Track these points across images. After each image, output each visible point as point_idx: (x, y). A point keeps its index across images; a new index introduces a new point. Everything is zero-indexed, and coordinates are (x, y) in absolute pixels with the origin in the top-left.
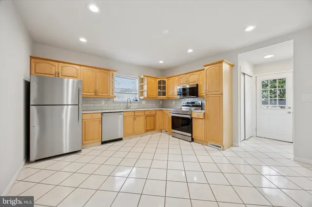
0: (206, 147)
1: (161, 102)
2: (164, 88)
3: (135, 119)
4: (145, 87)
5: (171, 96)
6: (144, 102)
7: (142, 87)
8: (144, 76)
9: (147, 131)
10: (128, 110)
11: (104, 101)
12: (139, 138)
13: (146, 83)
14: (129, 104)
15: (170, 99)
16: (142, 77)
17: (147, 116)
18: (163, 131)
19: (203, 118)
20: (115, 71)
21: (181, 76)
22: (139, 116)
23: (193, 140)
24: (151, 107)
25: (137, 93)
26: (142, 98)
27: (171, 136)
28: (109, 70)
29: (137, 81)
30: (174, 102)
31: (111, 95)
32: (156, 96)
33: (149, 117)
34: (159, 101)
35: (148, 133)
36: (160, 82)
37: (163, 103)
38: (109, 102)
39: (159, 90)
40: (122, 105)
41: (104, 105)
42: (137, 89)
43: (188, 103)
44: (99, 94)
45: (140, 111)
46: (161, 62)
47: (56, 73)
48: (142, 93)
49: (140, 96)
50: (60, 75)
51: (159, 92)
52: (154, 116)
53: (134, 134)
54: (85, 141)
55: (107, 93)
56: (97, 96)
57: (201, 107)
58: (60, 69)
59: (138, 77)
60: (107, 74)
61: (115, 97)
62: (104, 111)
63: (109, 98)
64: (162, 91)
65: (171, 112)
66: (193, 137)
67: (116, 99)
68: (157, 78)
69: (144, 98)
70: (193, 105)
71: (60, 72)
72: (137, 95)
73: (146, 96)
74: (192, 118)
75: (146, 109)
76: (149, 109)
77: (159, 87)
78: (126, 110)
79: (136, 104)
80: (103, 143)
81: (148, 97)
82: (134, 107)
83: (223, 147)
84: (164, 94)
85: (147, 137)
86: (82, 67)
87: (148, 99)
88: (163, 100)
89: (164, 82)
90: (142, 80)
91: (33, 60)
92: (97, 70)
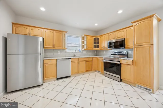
0: (134, 88)
1: (95, 52)
2: (98, 43)
3: (78, 63)
4: (85, 43)
5: (103, 48)
6: (84, 52)
7: (83, 42)
8: (85, 35)
9: (86, 71)
10: (74, 57)
11: (59, 51)
12: (81, 76)
13: (86, 40)
14: (75, 54)
15: (102, 50)
16: (84, 36)
17: (86, 61)
18: (97, 71)
19: (131, 64)
20: (66, 32)
21: (110, 34)
22: (81, 61)
23: (121, 80)
24: (90, 55)
25: (80, 46)
26: (83, 49)
27: (103, 76)
28: (62, 31)
29: (80, 39)
30: (104, 52)
31: (63, 47)
32: (92, 48)
33: (88, 62)
34: (95, 51)
35: (88, 72)
36: (95, 39)
37: (96, 53)
38: (63, 52)
39: (95, 44)
40: (71, 54)
41: (60, 54)
42: (80, 44)
43: (115, 52)
44: (56, 47)
45: (82, 58)
46: (96, 25)
47: (28, 34)
48: (83, 46)
49: (82, 48)
50: (31, 35)
51: (94, 45)
52: (91, 61)
53: (78, 73)
54: (46, 78)
55: (61, 46)
56: (54, 48)
57: (126, 55)
58: (31, 31)
59: (80, 36)
60: (61, 34)
61: (66, 49)
62: (58, 58)
63: (63, 50)
64: (96, 45)
65: (103, 59)
66: (122, 78)
67: (67, 50)
68: (93, 37)
69: (85, 50)
70: (120, 54)
71: (31, 32)
72: (80, 48)
73: (86, 48)
74: (121, 64)
75: (86, 57)
76: (88, 57)
77: (95, 43)
78: (73, 57)
79: (80, 54)
80: (58, 79)
81: (87, 49)
82: (78, 55)
83: (153, 90)
84: (98, 47)
85: (87, 75)
86: (45, 30)
87: (87, 50)
88: (96, 51)
89: (98, 39)
90: (83, 38)
91: (14, 25)
92: (54, 31)
